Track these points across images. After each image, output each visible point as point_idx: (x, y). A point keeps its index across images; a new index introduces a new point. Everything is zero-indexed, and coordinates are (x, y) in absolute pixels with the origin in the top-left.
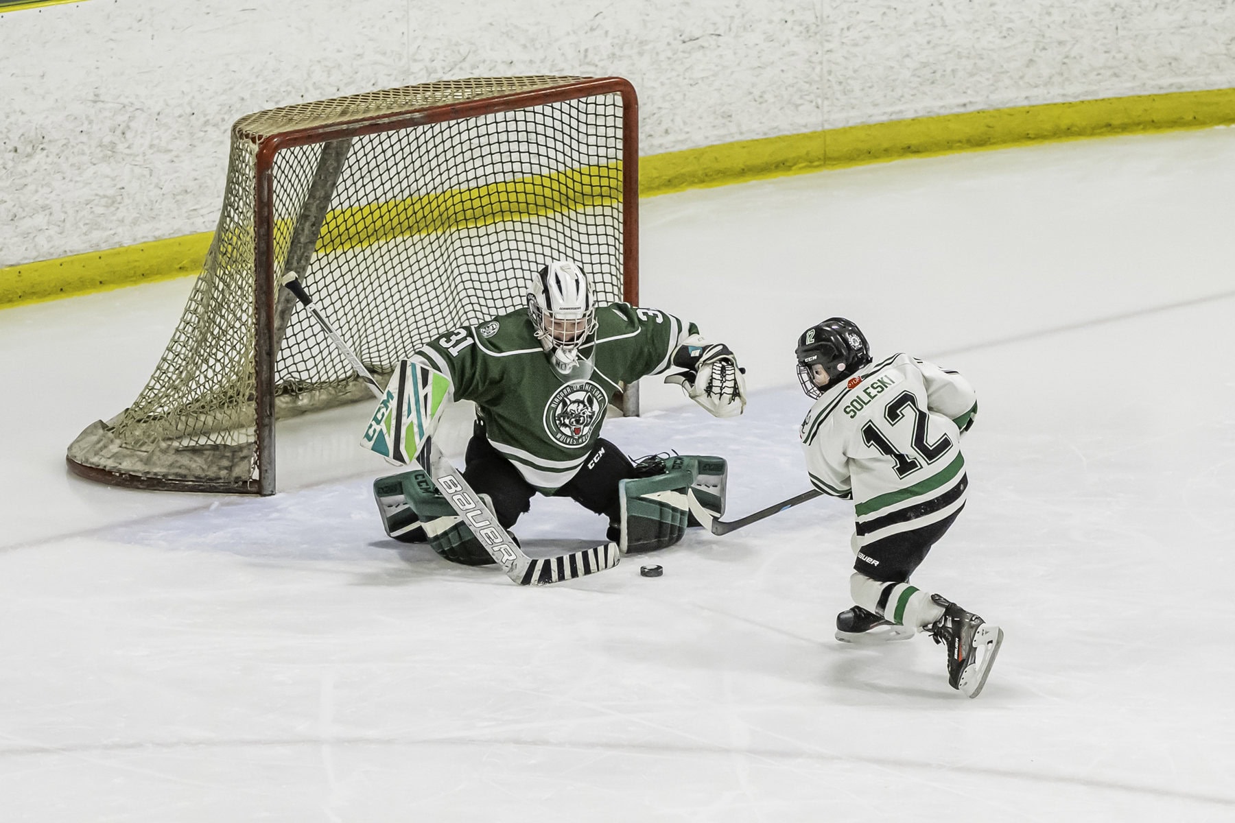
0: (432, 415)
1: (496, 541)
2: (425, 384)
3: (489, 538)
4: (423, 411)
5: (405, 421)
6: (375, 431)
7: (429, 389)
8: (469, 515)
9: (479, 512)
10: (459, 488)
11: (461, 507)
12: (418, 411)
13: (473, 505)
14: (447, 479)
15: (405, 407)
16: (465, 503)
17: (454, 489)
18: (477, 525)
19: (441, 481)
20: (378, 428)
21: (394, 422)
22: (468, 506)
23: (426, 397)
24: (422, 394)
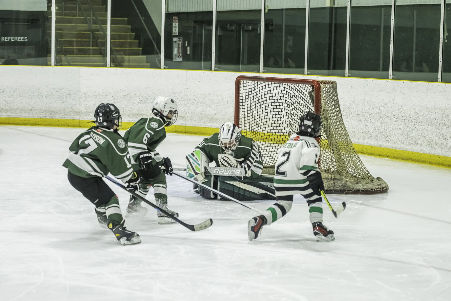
0: (200, 160)
1: (234, 172)
2: (194, 156)
3: (232, 173)
4: (197, 161)
5: (194, 166)
6: (188, 175)
7: (196, 156)
8: (225, 173)
9: (226, 170)
10: (218, 170)
11: (222, 173)
12: (196, 162)
13: (224, 170)
14: (215, 171)
15: (193, 164)
16: (222, 171)
17: (218, 171)
18: (228, 173)
19: (214, 173)
20: (189, 173)
21: (192, 169)
22: (223, 172)
23: (196, 158)
24: (194, 158)
